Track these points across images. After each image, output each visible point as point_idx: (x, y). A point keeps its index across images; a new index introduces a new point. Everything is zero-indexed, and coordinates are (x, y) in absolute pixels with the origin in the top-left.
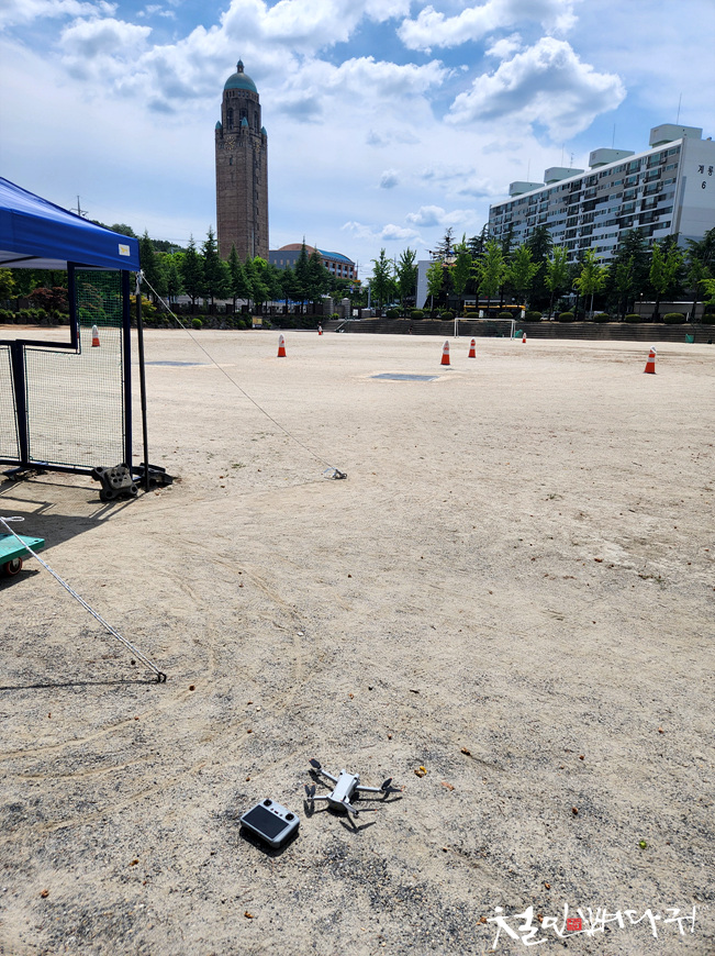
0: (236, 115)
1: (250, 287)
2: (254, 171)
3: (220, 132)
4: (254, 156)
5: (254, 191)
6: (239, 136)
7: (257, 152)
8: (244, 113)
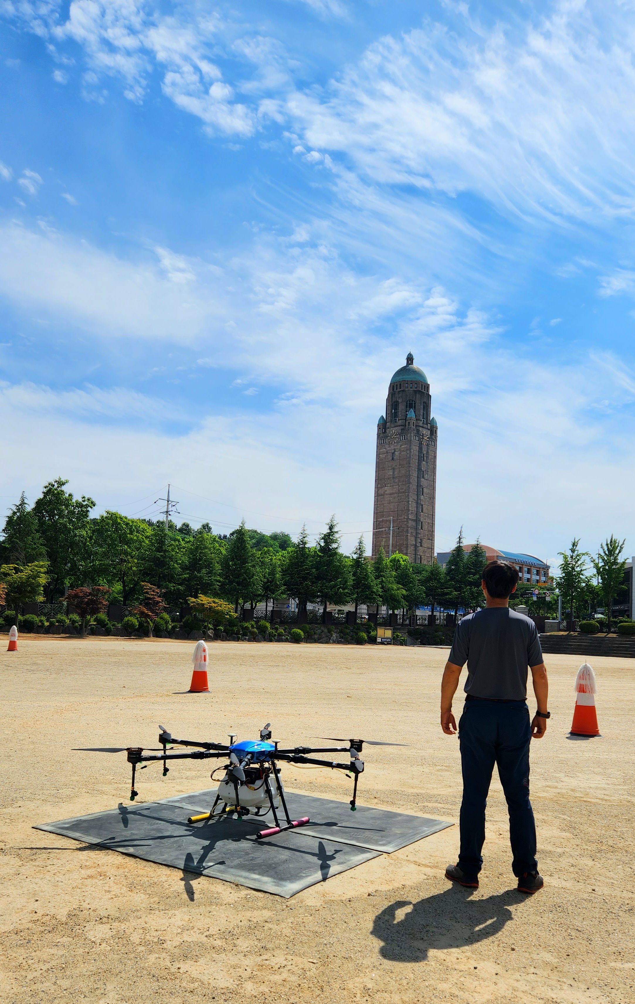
0: (401, 407)
1: (378, 589)
2: (419, 465)
3: (383, 426)
4: (420, 449)
5: (419, 485)
6: (405, 429)
7: (424, 443)
8: (411, 405)
